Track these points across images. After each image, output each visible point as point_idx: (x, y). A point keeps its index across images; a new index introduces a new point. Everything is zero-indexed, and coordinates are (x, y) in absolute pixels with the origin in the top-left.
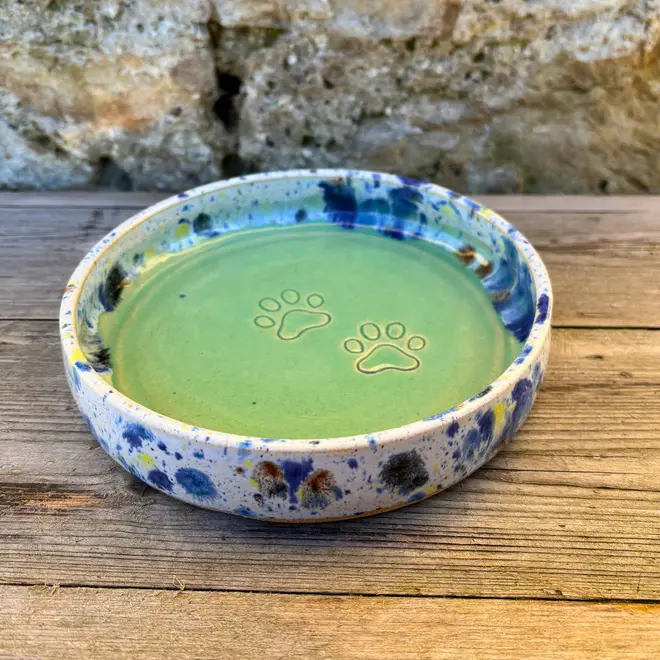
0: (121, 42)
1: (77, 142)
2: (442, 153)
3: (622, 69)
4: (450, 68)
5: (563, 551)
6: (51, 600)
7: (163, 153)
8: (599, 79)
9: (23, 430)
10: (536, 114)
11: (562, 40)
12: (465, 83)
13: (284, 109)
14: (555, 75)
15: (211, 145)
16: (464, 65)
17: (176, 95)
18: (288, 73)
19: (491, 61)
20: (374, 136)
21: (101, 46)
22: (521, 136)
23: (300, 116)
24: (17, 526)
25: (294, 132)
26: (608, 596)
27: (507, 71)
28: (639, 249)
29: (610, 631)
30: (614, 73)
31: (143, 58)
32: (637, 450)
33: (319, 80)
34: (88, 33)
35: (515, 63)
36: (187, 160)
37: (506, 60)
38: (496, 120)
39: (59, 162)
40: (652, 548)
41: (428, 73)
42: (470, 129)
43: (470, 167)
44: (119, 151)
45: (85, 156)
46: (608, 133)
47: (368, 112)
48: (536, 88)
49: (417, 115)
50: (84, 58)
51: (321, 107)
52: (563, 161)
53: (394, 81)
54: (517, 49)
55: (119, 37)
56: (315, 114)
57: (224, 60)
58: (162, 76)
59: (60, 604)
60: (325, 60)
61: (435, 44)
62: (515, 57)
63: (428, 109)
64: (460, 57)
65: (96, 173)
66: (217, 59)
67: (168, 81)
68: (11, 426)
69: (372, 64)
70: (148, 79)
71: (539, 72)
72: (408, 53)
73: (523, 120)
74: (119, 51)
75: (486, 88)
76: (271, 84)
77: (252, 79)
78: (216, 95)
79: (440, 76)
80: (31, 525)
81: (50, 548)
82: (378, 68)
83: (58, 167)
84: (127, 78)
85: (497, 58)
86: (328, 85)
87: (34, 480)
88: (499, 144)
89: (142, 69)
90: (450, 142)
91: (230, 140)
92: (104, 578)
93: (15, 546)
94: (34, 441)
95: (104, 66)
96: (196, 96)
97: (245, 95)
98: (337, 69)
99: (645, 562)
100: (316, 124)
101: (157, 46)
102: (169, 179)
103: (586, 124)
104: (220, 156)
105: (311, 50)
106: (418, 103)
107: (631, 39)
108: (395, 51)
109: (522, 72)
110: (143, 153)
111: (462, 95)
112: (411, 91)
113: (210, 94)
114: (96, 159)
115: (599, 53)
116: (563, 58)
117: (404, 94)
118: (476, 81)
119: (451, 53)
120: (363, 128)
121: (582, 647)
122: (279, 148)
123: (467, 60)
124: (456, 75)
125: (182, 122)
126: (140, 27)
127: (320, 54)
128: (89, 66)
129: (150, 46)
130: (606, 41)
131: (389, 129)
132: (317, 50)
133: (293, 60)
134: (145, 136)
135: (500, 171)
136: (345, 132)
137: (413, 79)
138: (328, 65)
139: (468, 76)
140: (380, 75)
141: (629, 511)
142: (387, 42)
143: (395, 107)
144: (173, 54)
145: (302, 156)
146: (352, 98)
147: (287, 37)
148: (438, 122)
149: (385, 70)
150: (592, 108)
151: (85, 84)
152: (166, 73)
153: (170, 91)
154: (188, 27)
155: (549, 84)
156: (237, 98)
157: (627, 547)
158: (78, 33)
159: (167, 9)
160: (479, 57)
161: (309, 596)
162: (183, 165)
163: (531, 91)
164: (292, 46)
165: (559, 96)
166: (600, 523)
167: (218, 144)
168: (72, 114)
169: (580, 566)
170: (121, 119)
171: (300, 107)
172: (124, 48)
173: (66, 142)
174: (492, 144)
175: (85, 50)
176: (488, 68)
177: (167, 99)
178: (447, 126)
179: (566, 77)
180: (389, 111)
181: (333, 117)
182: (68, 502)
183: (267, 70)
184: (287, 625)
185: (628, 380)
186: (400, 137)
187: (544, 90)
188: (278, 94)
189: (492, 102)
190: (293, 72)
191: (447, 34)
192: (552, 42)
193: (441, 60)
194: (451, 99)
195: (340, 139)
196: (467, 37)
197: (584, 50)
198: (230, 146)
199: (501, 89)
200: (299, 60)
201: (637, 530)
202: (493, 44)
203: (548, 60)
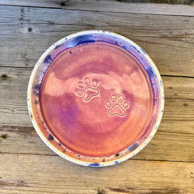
26: (154, 159)
29: (153, 167)
99: (164, 151)
121: (147, 170)
141: (165, 138)
157: (161, 147)
166: (157, 141)
169: (150, 152)
201: (165, 143)
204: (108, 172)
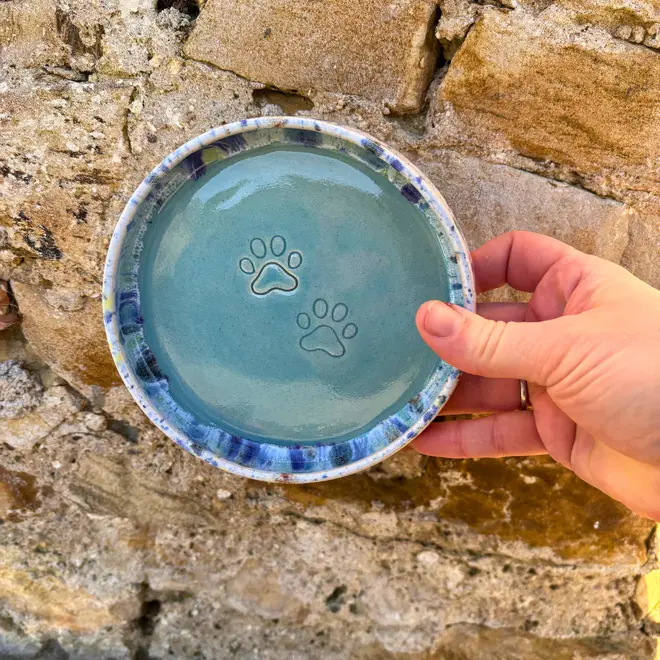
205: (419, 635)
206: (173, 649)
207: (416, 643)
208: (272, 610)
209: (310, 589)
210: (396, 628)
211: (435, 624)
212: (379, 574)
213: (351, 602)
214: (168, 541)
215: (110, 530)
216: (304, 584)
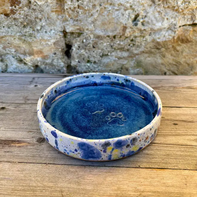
0: (41, 36)
1: (30, 61)
2: (123, 65)
3: (169, 43)
4: (125, 43)
5: (142, 157)
6: (15, 166)
7: (51, 64)
8: (163, 46)
9: (11, 128)
10: (147, 55)
11: (153, 36)
12: (129, 47)
13: (82, 53)
14: (152, 45)
15: (64, 62)
16: (128, 42)
17: (55, 49)
18: (83, 44)
19: (135, 42)
20: (105, 60)
21: (36, 37)
22: (143, 60)
23: (86, 55)
24: (8, 149)
25: (85, 59)
26: (151, 167)
27: (139, 44)
28: (171, 88)
29: (151, 175)
30: (167, 44)
31: (47, 40)
32: (163, 135)
33: (91, 46)
34: (33, 33)
35: (141, 42)
36: (58, 66)
37: (139, 41)
38: (137, 56)
39: (25, 66)
40: (164, 157)
41: (119, 44)
42: (130, 59)
43: (130, 69)
44: (40, 63)
45: (32, 65)
46: (166, 60)
47: (104, 54)
48: (147, 48)
49: (116, 55)
50: (32, 40)
51: (92, 53)
52: (154, 67)
53: (110, 46)
54: (142, 38)
55: (41, 35)
56: (90, 55)
57: (67, 41)
58: (51, 44)
59: (18, 166)
60: (93, 41)
61: (121, 37)
62: (142, 40)
63: (119, 54)
64: (127, 40)
65: (34, 69)
66: (65, 40)
67: (53, 46)
68: (9, 127)
69: (105, 42)
70: (48, 45)
71: (147, 44)
72: (114, 39)
73: (144, 57)
74: (41, 38)
75: (134, 48)
76: (79, 47)
77: (74, 45)
78: (65, 49)
79: (122, 45)
80: (12, 149)
81: (16, 154)
82: (106, 43)
83: (24, 68)
84: (42, 45)
85: (137, 41)
86: (94, 47)
87: (13, 139)
88: (137, 63)
89: (46, 43)
90: (125, 62)
91: (69, 61)
92: (29, 161)
93: (8, 154)
94: (14, 131)
95: (37, 42)
96: (60, 50)
97: (73, 49)
98: (96, 43)
99: (161, 160)
100: (91, 57)
101: (50, 37)
102: (53, 71)
103: (160, 58)
104: (66, 65)
105: (89, 38)
106: (117, 52)
107: (171, 36)
108: (111, 39)
109: (143, 44)
110: (46, 64)
111: (128, 50)
112: (115, 49)
113: (64, 49)
114: (34, 66)
115: (163, 39)
116: (153, 41)
117: (113, 50)
118: (131, 46)
119: (125, 39)
120: (103, 58)
121: (143, 178)
122: (81, 63)
123: (129, 41)
124: (126, 45)
125: (56, 56)
126: (46, 32)
127: (92, 39)
128: (33, 42)
129: (48, 37)
130: (164, 36)
131: (109, 58)
132: (91, 38)
133: (84, 41)
134: (47, 60)
135: (138, 69)
136: (98, 59)
137: (115, 46)
138: (94, 42)
139: (129, 45)
140: (107, 45)
141: (159, 149)
142: (108, 36)
143: (111, 53)
144: (54, 39)
145: (87, 65)
146: (100, 51)
147: (83, 35)
148: (122, 57)
149: (108, 43)
150: (161, 54)
151: (32, 46)
152: (52, 44)
153: (53, 48)
154: (58, 32)
155: (150, 47)
156: (71, 51)
157: (158, 157)
158: (30, 33)
159: (53, 28)
160: (132, 40)
161: (78, 166)
162: (57, 68)
163: (146, 49)
164: (84, 37)
165: (153, 50)
166: (152, 151)
167: (66, 62)
168: (29, 54)
169: (145, 161)
170: (41, 55)
171: (87, 53)
172: (42, 37)
173: (27, 61)
174: (136, 63)
175: (32, 38)
176: (134, 43)
177: (53, 50)
178: (124, 58)
179: (155, 45)
180: (109, 54)
181: (95, 56)
182: (21, 144)
183: (78, 43)
184: (72, 172)
185: (163, 119)
186: (112, 61)
187: (149, 49)
188: (81, 49)
189: (136, 52)
190: (85, 44)
191: (124, 34)
192: (151, 36)
193: (122, 41)
194: (125, 51)
195: (97, 61)
196: (129, 35)
197: (159, 38)
198: (69, 62)
199: (138, 48)
200: (86, 41)
201: (161, 153)
202: (136, 37)
203: (150, 41)
204: (93, 181)
205: (170, 32)
206: (79, 61)
207: (169, 35)
208: (113, 31)
209: (125, 17)
210: (160, 30)
211: (175, 25)
212: (151, 5)
213: (141, 20)
214: (69, 6)
215: (47, 8)
216: (123, 15)
